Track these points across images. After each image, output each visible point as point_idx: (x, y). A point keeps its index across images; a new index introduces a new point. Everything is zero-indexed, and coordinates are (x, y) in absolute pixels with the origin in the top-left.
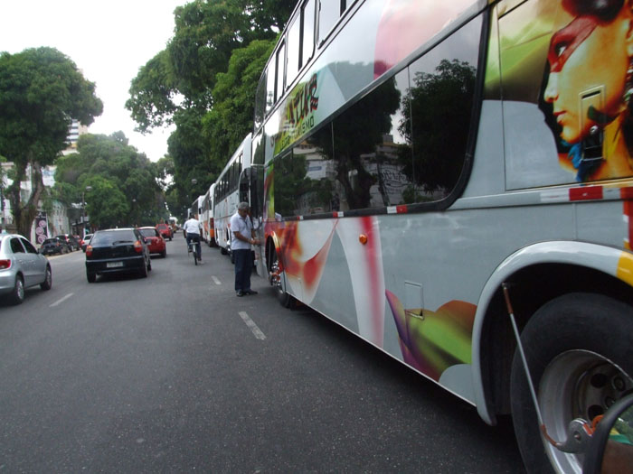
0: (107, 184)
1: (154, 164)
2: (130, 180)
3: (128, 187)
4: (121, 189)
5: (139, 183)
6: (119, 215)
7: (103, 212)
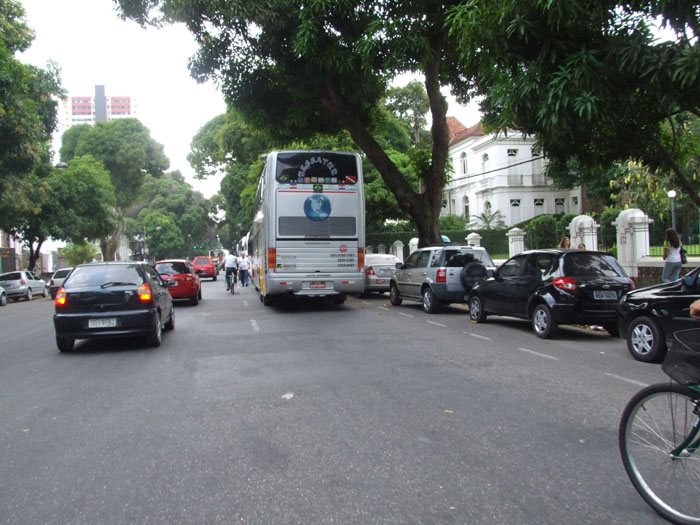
0: (166, 220)
1: (207, 201)
2: (185, 216)
3: (184, 222)
4: (177, 224)
5: (194, 219)
6: (175, 247)
7: (161, 245)
